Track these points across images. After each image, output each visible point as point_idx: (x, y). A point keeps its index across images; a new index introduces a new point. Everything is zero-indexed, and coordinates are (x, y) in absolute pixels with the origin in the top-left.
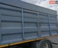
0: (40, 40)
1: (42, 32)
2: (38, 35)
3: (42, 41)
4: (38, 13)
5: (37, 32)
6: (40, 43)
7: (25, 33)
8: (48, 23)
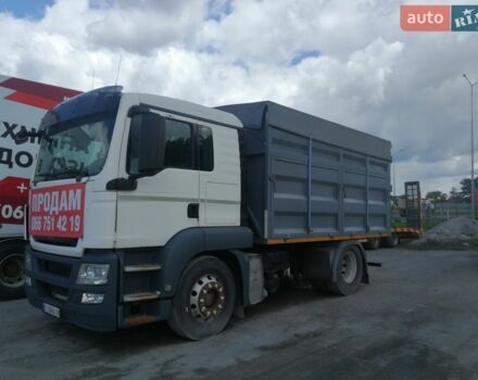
0: (339, 242)
1: (346, 215)
2: (336, 226)
3: (344, 245)
4: (342, 152)
5: (336, 215)
6: (339, 252)
7: (312, 214)
8: (363, 188)
